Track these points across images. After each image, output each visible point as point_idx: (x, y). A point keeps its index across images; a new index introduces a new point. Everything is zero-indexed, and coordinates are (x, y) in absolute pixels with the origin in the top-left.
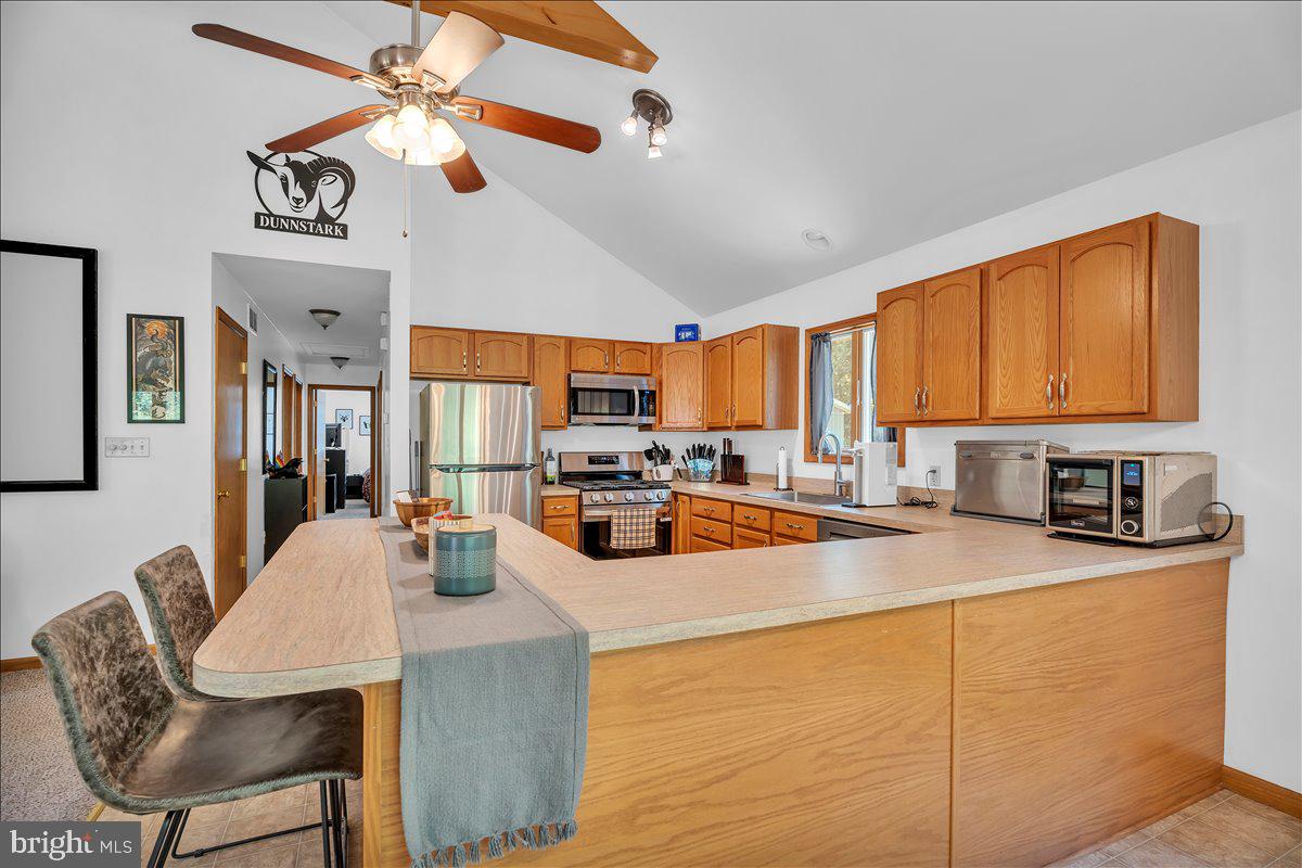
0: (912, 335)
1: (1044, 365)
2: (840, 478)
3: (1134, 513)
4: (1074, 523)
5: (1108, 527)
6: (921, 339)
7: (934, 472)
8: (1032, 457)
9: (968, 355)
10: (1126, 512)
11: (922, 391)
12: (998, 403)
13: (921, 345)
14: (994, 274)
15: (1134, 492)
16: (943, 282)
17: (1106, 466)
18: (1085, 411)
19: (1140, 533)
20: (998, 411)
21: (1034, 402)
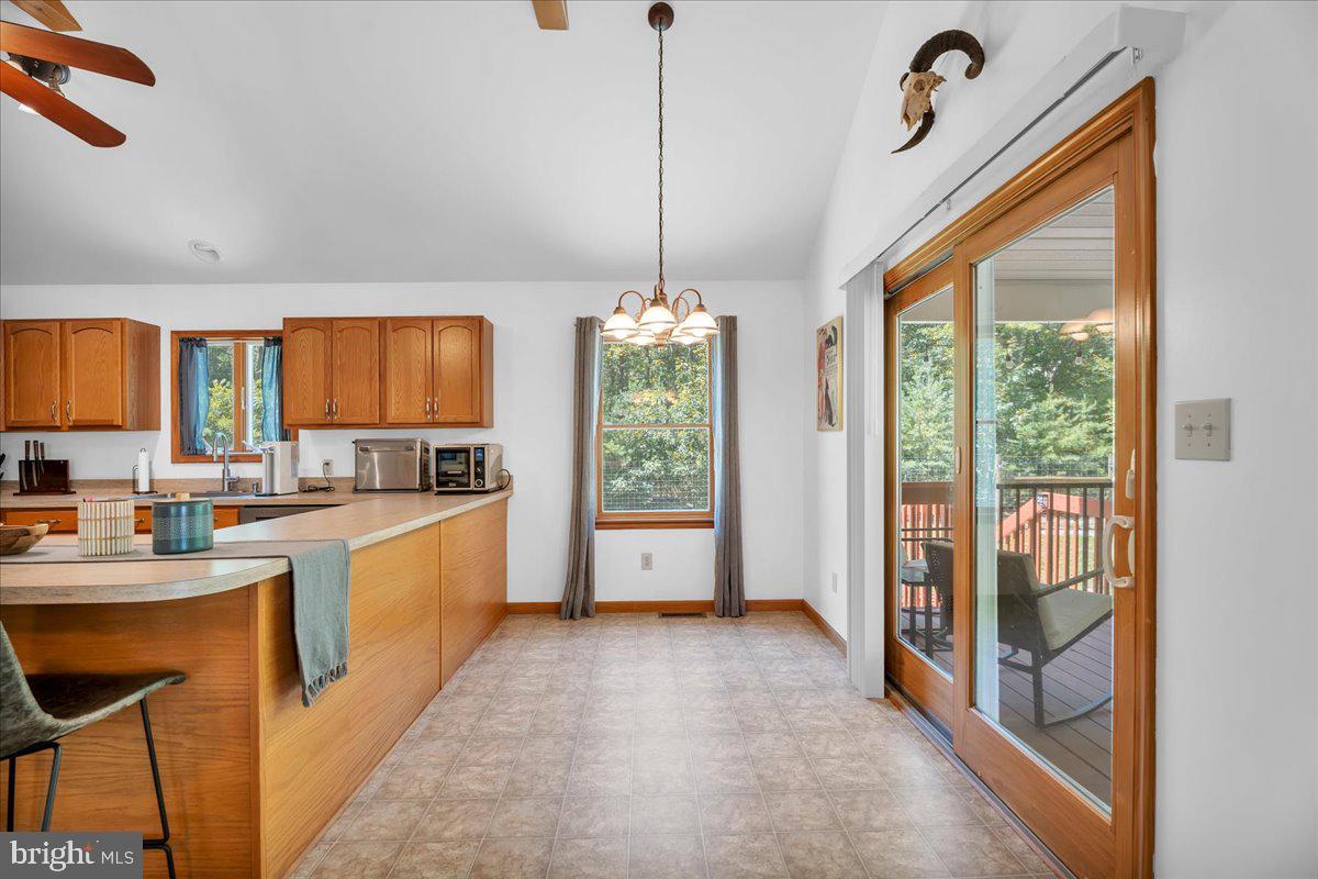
0: (321, 358)
1: (423, 391)
2: (229, 475)
3: (480, 476)
4: (450, 484)
5: (468, 485)
6: (329, 362)
7: (328, 464)
8: (412, 449)
9: (371, 379)
10: (476, 474)
11: (332, 401)
12: (393, 413)
13: (329, 367)
14: (389, 326)
15: (480, 464)
16: (347, 324)
17: (466, 451)
18: (448, 420)
19: (484, 486)
20: (393, 418)
21: (416, 413)
